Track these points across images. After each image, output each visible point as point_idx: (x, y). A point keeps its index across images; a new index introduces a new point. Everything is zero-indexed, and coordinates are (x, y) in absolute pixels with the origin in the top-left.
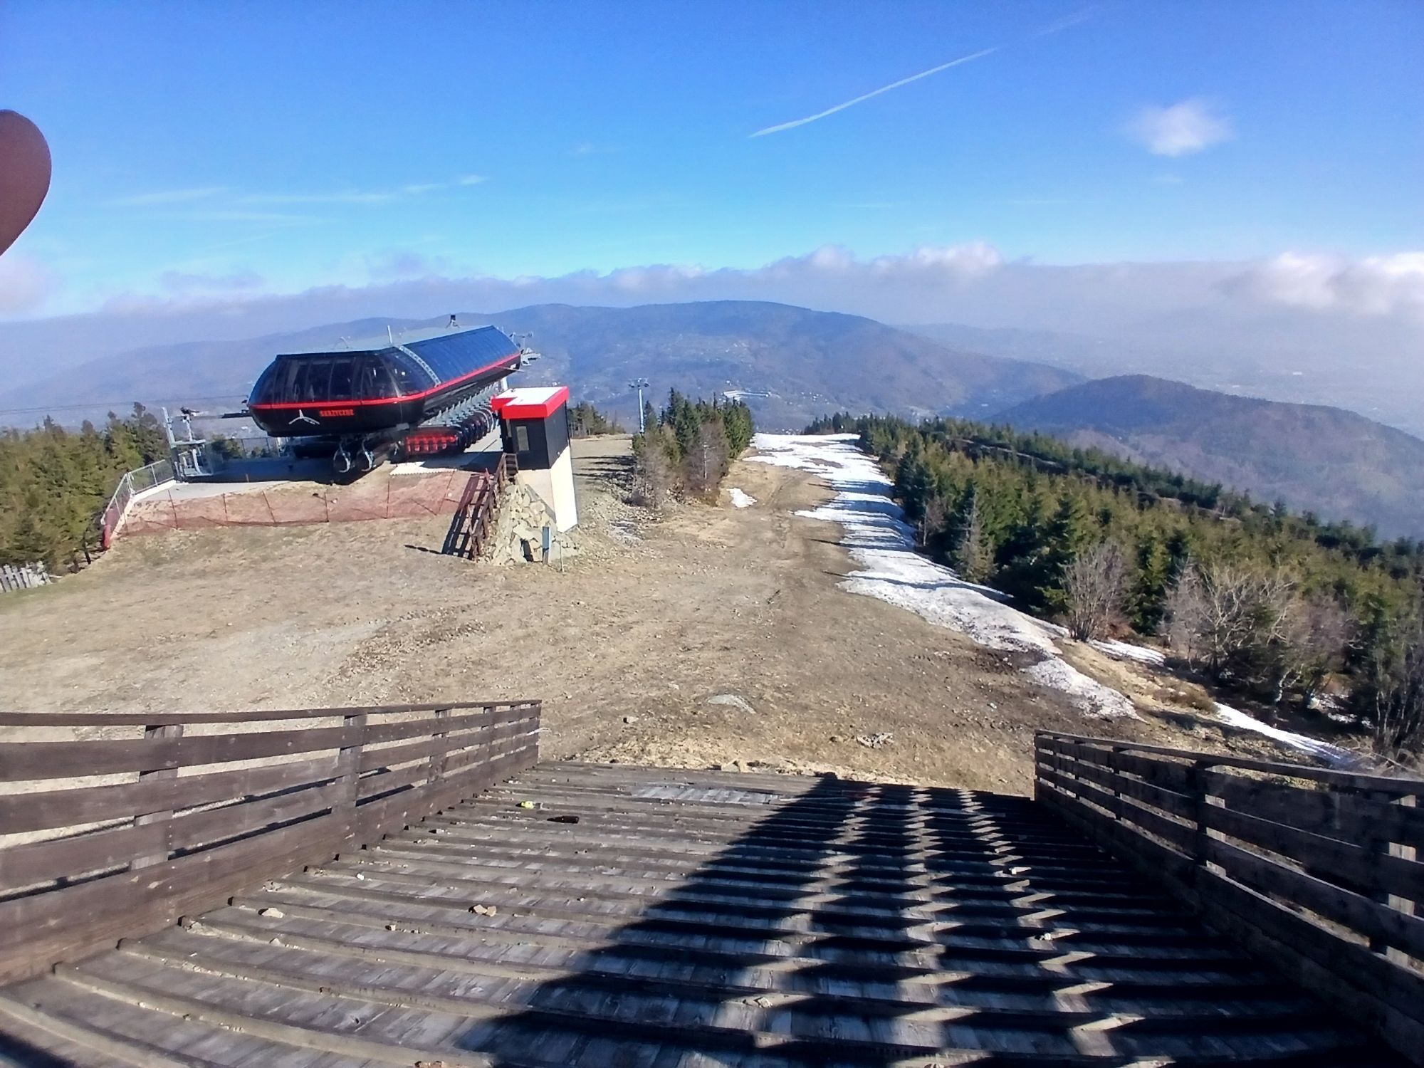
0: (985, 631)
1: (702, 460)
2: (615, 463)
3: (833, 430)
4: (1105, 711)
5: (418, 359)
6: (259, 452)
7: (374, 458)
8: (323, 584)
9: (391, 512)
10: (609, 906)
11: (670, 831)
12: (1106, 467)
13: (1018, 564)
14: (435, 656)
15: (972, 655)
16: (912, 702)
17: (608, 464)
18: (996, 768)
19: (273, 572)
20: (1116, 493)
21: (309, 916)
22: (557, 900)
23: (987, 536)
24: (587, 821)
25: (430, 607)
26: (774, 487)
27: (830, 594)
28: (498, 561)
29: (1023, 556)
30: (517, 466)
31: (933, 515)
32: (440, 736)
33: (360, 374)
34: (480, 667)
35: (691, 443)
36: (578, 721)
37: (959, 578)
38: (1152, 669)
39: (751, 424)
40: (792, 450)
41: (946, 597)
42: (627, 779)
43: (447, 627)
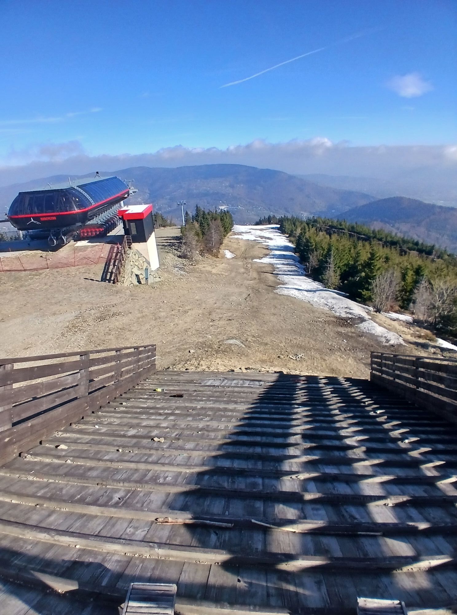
0: (339, 310)
1: (211, 237)
2: (173, 239)
3: (268, 223)
4: (392, 342)
5: (84, 193)
6: (13, 238)
7: (67, 239)
8: (49, 297)
9: (76, 263)
10: (212, 435)
11: (224, 399)
12: (386, 237)
13: (351, 280)
14: (103, 326)
15: (335, 320)
16: (311, 340)
17: (170, 240)
18: (348, 367)
19: (26, 292)
20: (391, 248)
21: (80, 447)
22: (188, 433)
23: (337, 268)
24: (187, 396)
25: (98, 305)
26: (243, 249)
27: (271, 295)
28: (126, 284)
29: (353, 277)
30: (131, 241)
31: (313, 260)
32: (119, 362)
33: (58, 199)
34: (123, 331)
35: (206, 230)
36: (169, 352)
37: (325, 287)
38: (408, 324)
39: (232, 221)
40: (250, 232)
41: (321, 295)
42: (196, 377)
43: (107, 314)
